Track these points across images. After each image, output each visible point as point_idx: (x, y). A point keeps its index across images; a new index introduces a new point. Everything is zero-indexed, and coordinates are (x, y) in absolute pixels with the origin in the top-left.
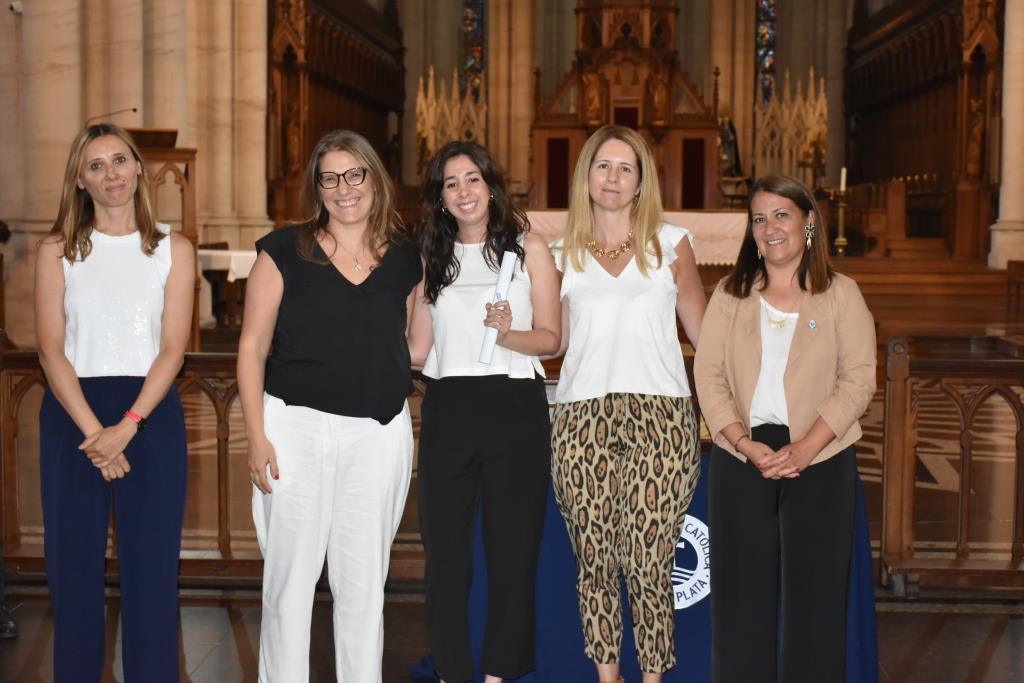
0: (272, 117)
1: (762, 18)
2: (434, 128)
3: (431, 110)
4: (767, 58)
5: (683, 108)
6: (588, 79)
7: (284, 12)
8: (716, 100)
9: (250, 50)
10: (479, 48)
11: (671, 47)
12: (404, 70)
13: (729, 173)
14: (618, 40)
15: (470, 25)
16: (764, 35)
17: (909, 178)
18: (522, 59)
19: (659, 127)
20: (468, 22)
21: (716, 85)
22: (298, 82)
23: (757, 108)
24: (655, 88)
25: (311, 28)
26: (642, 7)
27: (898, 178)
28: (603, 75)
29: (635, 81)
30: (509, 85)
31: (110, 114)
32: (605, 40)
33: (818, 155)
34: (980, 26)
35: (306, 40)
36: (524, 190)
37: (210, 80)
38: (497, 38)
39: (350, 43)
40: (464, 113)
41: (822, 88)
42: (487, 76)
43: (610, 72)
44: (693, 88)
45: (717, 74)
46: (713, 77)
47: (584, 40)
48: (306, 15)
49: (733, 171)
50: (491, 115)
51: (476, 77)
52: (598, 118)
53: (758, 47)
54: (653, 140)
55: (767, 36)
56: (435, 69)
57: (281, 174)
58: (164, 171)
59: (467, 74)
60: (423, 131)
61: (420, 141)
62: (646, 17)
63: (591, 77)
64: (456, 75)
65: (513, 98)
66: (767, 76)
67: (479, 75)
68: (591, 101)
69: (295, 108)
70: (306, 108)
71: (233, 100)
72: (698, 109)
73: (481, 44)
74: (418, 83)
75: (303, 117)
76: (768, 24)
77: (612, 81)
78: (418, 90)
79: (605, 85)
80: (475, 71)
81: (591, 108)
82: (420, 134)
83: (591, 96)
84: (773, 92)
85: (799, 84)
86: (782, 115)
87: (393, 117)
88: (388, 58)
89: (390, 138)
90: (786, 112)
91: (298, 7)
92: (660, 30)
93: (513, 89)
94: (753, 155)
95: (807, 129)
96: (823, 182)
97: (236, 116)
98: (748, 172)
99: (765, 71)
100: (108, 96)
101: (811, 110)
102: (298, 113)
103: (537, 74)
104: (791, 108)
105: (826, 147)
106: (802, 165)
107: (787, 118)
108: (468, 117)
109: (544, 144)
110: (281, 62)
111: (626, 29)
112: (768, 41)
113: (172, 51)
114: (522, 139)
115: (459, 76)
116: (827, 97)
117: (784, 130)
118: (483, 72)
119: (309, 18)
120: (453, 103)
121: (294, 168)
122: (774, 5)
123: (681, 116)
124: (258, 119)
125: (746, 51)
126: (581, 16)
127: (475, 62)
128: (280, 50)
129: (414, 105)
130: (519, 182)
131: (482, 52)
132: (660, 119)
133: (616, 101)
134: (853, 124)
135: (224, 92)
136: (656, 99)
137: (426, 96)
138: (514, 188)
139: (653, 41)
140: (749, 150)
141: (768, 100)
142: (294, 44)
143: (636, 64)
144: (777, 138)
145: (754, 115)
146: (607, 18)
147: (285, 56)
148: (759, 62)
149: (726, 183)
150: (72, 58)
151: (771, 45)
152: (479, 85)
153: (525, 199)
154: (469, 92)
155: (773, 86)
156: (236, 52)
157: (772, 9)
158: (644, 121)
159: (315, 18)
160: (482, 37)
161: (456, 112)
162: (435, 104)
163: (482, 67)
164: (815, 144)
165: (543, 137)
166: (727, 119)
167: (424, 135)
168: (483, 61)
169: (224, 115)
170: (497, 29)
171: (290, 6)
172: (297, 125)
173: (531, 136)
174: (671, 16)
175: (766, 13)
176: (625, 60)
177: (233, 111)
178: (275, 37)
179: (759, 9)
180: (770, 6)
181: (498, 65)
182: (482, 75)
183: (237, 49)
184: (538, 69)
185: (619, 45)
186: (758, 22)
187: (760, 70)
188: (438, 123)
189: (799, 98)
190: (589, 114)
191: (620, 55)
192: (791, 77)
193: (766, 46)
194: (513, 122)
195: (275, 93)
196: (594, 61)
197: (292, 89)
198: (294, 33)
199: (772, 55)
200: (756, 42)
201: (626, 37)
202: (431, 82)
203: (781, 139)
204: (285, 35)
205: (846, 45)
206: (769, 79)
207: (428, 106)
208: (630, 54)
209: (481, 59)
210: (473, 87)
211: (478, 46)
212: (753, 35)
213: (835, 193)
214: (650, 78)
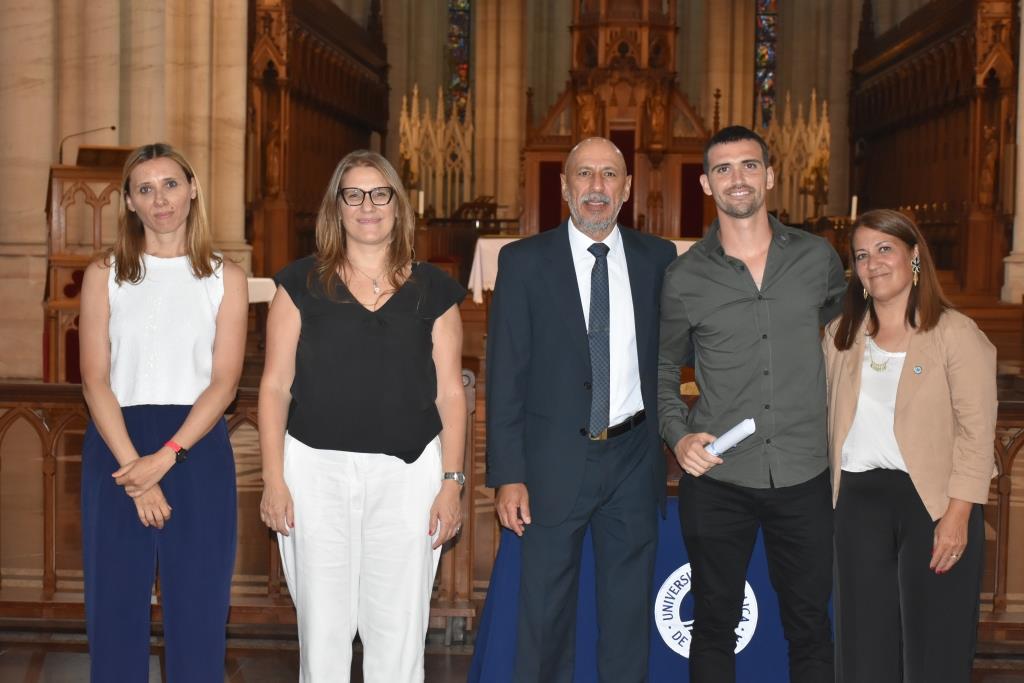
0: (251, 136)
1: (762, 38)
2: (417, 149)
3: (415, 130)
4: (766, 80)
5: (679, 132)
6: (583, 100)
7: (265, 27)
8: (716, 124)
9: (230, 66)
10: (465, 66)
11: (671, 68)
12: (388, 88)
14: (615, 60)
15: (456, 42)
16: (763, 56)
17: (917, 207)
18: (511, 77)
19: (657, 151)
20: (454, 39)
21: (717, 107)
22: (279, 101)
24: (653, 109)
25: (293, 43)
26: (641, 26)
27: (905, 207)
28: (598, 96)
29: (632, 102)
30: (497, 105)
31: (84, 133)
32: (601, 59)
33: (820, 181)
34: (994, 49)
35: (288, 55)
36: (511, 216)
37: (187, 95)
38: (484, 56)
39: (333, 60)
40: (449, 133)
41: (824, 112)
42: (473, 96)
43: (606, 93)
44: (693, 110)
45: (718, 96)
46: (714, 99)
47: (580, 60)
48: (289, 30)
50: (478, 136)
51: (461, 96)
53: (757, 68)
54: (650, 164)
55: (767, 57)
56: (419, 89)
57: (260, 196)
59: (452, 93)
60: (406, 152)
61: (403, 163)
62: (644, 37)
63: (585, 98)
64: (441, 94)
65: (501, 119)
66: (767, 99)
67: (465, 94)
68: (585, 124)
69: (276, 128)
70: (287, 127)
71: (210, 118)
72: (697, 133)
73: (467, 62)
74: (402, 103)
75: (284, 137)
76: (768, 44)
77: (607, 104)
78: (401, 109)
79: (601, 106)
80: (461, 90)
81: (585, 131)
82: (403, 155)
83: (586, 118)
84: (773, 116)
85: (800, 107)
86: (782, 138)
87: (377, 138)
88: (372, 76)
90: (787, 136)
91: (279, 22)
92: (659, 49)
93: (501, 110)
95: (809, 155)
96: (826, 210)
97: (214, 134)
99: (765, 94)
100: (83, 113)
101: (812, 135)
102: (278, 132)
103: (530, 94)
104: (791, 133)
105: (828, 174)
106: (804, 191)
107: (787, 142)
108: (453, 138)
109: (536, 168)
110: (261, 80)
111: (623, 48)
112: (767, 62)
113: (151, 66)
114: (510, 162)
115: (445, 95)
116: (829, 121)
117: (785, 155)
118: (469, 90)
119: (291, 33)
120: (438, 123)
121: (273, 190)
122: (774, 25)
123: (680, 138)
124: (235, 139)
125: (745, 72)
126: (577, 35)
127: (462, 81)
128: (260, 67)
129: (398, 125)
130: (506, 207)
131: (468, 70)
132: (658, 143)
133: (612, 124)
134: (857, 150)
135: (201, 110)
136: (654, 122)
137: (409, 116)
138: (500, 214)
139: (651, 60)
141: (768, 125)
142: (275, 60)
143: (633, 85)
144: (777, 163)
146: (603, 37)
147: (266, 73)
148: (758, 83)
150: (44, 72)
151: (770, 67)
152: (465, 105)
153: (513, 225)
154: (455, 112)
155: (773, 109)
156: (215, 69)
157: (771, 29)
158: (642, 144)
159: (297, 33)
160: (468, 55)
161: (440, 132)
162: (419, 124)
163: (468, 87)
164: (817, 170)
165: (534, 161)
167: (407, 157)
168: (469, 78)
169: (200, 133)
170: (485, 46)
171: (271, 20)
172: (278, 144)
173: (522, 159)
174: (671, 35)
175: (766, 34)
176: (621, 80)
177: (210, 130)
178: (255, 53)
179: (758, 29)
180: (770, 26)
181: (484, 83)
182: (469, 96)
183: (214, 65)
184: (530, 89)
185: (614, 65)
186: (758, 42)
187: (760, 92)
188: (423, 143)
189: (800, 121)
191: (617, 75)
192: (791, 100)
193: (765, 67)
194: (500, 143)
195: (254, 112)
196: (589, 81)
197: (273, 106)
198: (275, 49)
199: (771, 77)
200: (756, 63)
201: (623, 57)
202: (415, 102)
203: (781, 165)
204: (266, 51)
205: (851, 67)
206: (769, 102)
207: (411, 127)
208: (627, 74)
209: (467, 77)
210: (458, 106)
211: (464, 64)
212: (752, 56)
213: (840, 222)
214: (647, 101)
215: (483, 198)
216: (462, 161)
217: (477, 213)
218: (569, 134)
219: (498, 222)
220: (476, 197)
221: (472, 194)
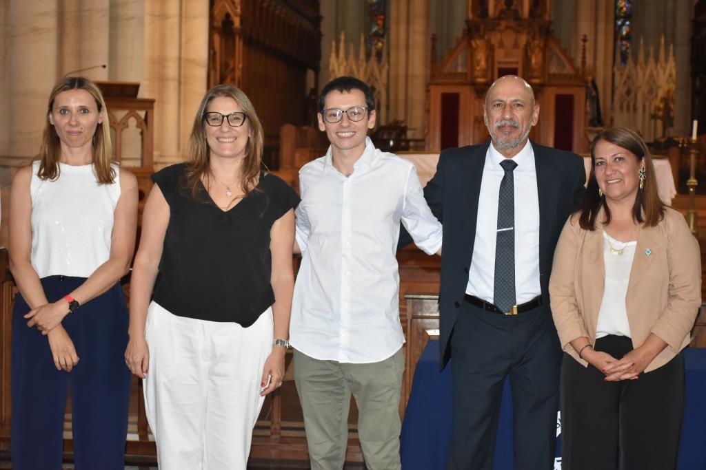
0: (212, 73)
4: (624, 28)
5: (553, 69)
6: (476, 44)
8: (584, 62)
9: (195, 18)
10: (382, 17)
11: (547, 18)
12: (320, 35)
13: (592, 123)
14: (502, 12)
16: (622, 8)
18: (419, 26)
19: (535, 84)
21: (584, 50)
22: (234, 45)
23: (615, 68)
24: (533, 52)
28: (488, 41)
29: (516, 46)
30: (407, 48)
31: (80, 71)
32: (491, 11)
33: (667, 109)
35: (241, 9)
36: (419, 136)
37: (162, 41)
38: (396, 10)
39: (277, 12)
40: (369, 70)
41: (671, 53)
42: (388, 41)
43: (495, 39)
44: (565, 52)
45: (585, 40)
46: (581, 43)
47: (473, 11)
49: (596, 122)
50: (392, 73)
51: (379, 41)
52: (484, 76)
53: (617, 18)
55: (625, 9)
56: (346, 36)
58: (127, 117)
59: (371, 38)
63: (478, 42)
64: (362, 40)
65: (410, 59)
66: (624, 43)
67: (382, 39)
68: (478, 62)
70: (241, 66)
71: (180, 59)
72: (568, 70)
73: (383, 14)
74: (331, 46)
75: (238, 73)
77: (496, 47)
78: (331, 52)
80: (378, 36)
81: (478, 68)
83: (478, 58)
84: (630, 56)
86: (637, 75)
87: (310, 74)
88: (308, 25)
89: (308, 92)
90: (640, 73)
92: (537, 3)
93: (410, 52)
94: (612, 108)
95: (660, 87)
96: (672, 132)
97: (182, 71)
98: (608, 122)
99: (623, 38)
100: (80, 54)
101: (661, 72)
102: (233, 70)
103: (434, 39)
104: (644, 69)
105: (673, 102)
106: (654, 117)
107: (641, 77)
108: (372, 74)
109: (439, 98)
110: (220, 28)
112: (625, 13)
113: (133, 18)
114: (418, 93)
115: (366, 40)
116: (675, 60)
117: (639, 88)
118: (386, 37)
120: (360, 63)
123: (554, 75)
124: (200, 74)
125: (607, 21)
127: (379, 29)
128: (219, 18)
129: (328, 64)
130: (414, 129)
131: (384, 20)
132: (536, 78)
133: (499, 63)
134: (698, 84)
135: (172, 52)
136: (533, 61)
137: (337, 57)
138: (410, 134)
139: (531, 12)
140: (609, 104)
141: (625, 63)
142: (231, 13)
143: (517, 32)
144: (633, 94)
145: (613, 75)
147: (224, 23)
148: (617, 30)
149: (591, 131)
150: (50, 23)
151: (627, 17)
152: (382, 47)
153: (420, 144)
154: (374, 53)
155: (629, 51)
156: (183, 19)
160: (385, 8)
161: (362, 70)
162: (345, 63)
163: (384, 32)
164: (665, 100)
165: (437, 93)
166: (590, 78)
168: (385, 27)
169: (172, 71)
170: (398, 1)
173: (428, 91)
176: (507, 28)
177: (180, 68)
178: (215, 6)
181: (398, 31)
182: (385, 40)
183: (183, 17)
184: (434, 35)
187: (619, 37)
189: (652, 60)
190: (476, 73)
191: (503, 24)
192: (644, 43)
193: (623, 17)
194: (410, 78)
195: (215, 53)
196: (482, 28)
197: (229, 49)
198: (231, 4)
199: (628, 25)
200: (615, 14)
201: (509, 8)
202: (342, 46)
203: (636, 96)
204: (224, 6)
205: (693, 17)
206: (626, 45)
207: (339, 65)
208: (512, 23)
209: (384, 26)
210: (377, 49)
211: (381, 15)
212: (612, 8)
213: (683, 141)
214: (528, 43)
215: (396, 122)
216: (379, 93)
217: (390, 134)
218: (465, 70)
219: (408, 141)
220: (391, 121)
221: (387, 119)
